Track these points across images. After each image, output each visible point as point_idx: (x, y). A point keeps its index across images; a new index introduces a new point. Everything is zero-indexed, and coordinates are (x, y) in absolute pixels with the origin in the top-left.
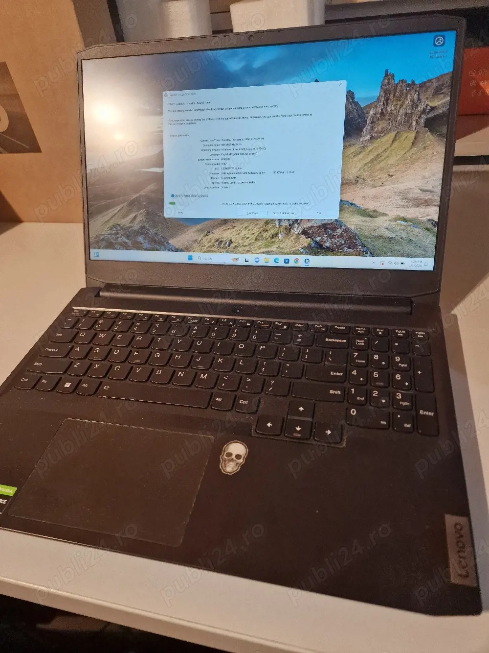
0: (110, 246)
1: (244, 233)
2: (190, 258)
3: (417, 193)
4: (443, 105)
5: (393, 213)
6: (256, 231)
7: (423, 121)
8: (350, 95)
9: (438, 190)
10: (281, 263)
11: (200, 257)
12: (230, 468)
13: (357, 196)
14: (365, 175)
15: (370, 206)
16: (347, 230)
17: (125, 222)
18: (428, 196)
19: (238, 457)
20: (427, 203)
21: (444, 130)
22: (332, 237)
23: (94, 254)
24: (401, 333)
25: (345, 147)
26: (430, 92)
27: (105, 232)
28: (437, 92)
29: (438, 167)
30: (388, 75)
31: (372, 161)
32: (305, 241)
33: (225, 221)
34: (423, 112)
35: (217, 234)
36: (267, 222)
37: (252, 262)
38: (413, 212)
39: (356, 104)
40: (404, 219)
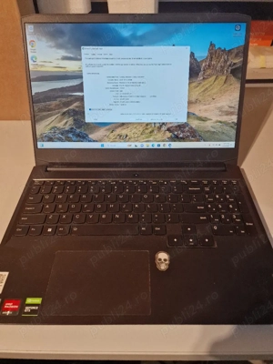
0: (51, 140)
1: (135, 130)
2: (102, 145)
3: (226, 108)
4: (240, 62)
5: (215, 119)
6: (141, 129)
7: (229, 70)
8: (192, 55)
9: (237, 107)
10: (156, 147)
11: (108, 145)
12: (163, 267)
13: (197, 110)
14: (200, 98)
15: (203, 115)
16: (191, 128)
17: (60, 125)
18: (232, 110)
19: (165, 260)
20: (232, 113)
21: (240, 75)
22: (183, 132)
23: (40, 145)
24: (225, 182)
25: (190, 83)
26: (234, 55)
27: (47, 131)
28: (237, 55)
29: (237, 95)
30: (212, 45)
31: (204, 91)
32: (169, 134)
33: (123, 124)
34: (230, 65)
35: (118, 131)
36: (147, 124)
37: (139, 147)
38: (225, 118)
39: (196, 60)
40: (220, 122)
